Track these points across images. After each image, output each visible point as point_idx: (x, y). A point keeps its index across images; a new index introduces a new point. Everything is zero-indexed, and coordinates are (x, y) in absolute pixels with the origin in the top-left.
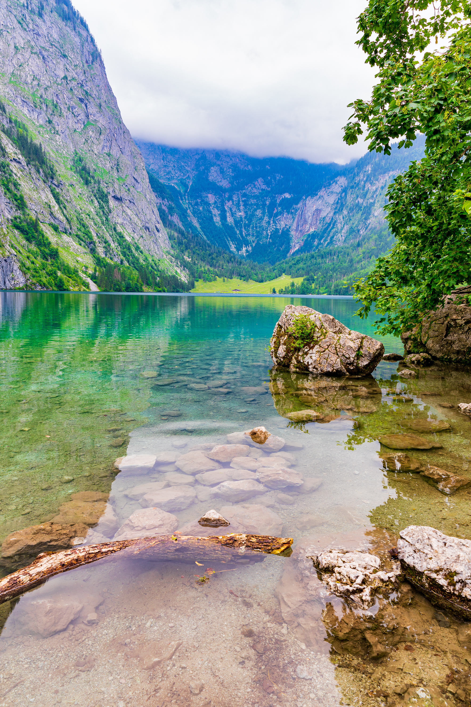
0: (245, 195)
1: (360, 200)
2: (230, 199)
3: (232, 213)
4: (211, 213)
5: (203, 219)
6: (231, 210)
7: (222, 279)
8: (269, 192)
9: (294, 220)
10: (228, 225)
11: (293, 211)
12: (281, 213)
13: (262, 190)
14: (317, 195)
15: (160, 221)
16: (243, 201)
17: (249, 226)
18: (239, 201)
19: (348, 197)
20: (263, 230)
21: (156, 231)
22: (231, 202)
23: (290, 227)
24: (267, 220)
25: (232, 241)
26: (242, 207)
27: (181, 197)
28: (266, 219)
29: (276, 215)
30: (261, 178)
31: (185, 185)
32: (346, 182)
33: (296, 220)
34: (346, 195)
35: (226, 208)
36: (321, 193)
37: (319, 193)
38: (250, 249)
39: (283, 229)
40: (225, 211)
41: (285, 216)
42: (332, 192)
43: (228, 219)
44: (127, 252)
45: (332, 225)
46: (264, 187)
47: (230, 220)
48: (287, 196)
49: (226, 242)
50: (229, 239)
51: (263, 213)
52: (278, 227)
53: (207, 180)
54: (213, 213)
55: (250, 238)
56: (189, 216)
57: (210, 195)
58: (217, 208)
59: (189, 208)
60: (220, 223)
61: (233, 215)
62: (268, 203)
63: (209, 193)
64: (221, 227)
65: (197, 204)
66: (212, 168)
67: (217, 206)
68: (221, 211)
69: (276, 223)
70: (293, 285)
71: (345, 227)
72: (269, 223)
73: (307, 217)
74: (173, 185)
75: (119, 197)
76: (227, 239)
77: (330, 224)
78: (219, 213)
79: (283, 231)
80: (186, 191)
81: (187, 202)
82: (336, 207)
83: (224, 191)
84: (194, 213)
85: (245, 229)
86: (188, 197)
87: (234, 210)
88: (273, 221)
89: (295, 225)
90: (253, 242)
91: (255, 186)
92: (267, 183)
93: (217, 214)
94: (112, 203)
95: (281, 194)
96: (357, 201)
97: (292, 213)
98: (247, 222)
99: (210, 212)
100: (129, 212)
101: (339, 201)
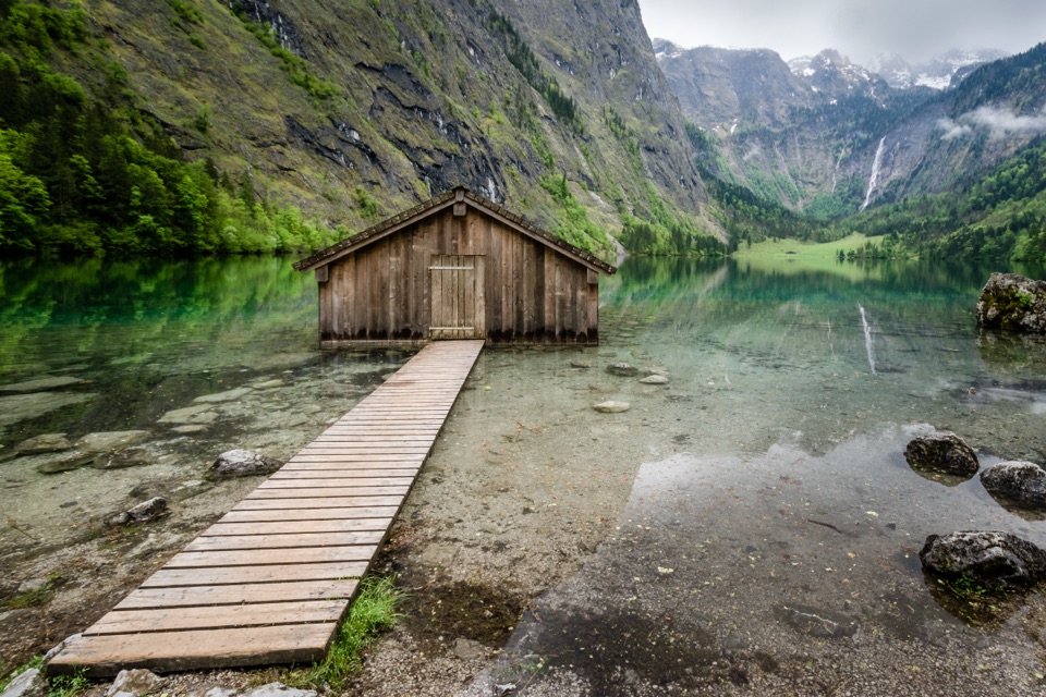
3: (785, 158)
6: (783, 155)
7: (772, 239)
8: (834, 131)
9: (869, 163)
10: (780, 174)
11: (867, 151)
12: (851, 155)
15: (698, 173)
16: (801, 144)
17: (807, 174)
18: (794, 144)
20: (826, 177)
21: (692, 184)
22: (784, 146)
23: (863, 172)
24: (832, 164)
27: (721, 143)
28: (830, 163)
29: (845, 158)
31: (727, 130)
35: (778, 153)
38: (808, 201)
40: (776, 157)
41: (856, 158)
43: (780, 166)
44: (659, 210)
45: (924, 167)
47: (782, 167)
49: (776, 195)
51: (827, 157)
52: (847, 173)
55: (809, 189)
58: (766, 153)
59: (732, 156)
60: (770, 171)
61: (786, 161)
62: (833, 143)
65: (741, 151)
68: (772, 157)
69: (843, 168)
70: (868, 245)
72: (834, 168)
75: (651, 147)
77: (920, 166)
78: (768, 159)
79: (853, 178)
80: (728, 137)
81: (729, 149)
83: (775, 134)
85: (802, 176)
86: (730, 143)
87: (788, 154)
88: (840, 165)
89: (871, 168)
91: (815, 124)
93: (766, 161)
94: (644, 156)
97: (866, 154)
98: (805, 169)
100: (662, 163)
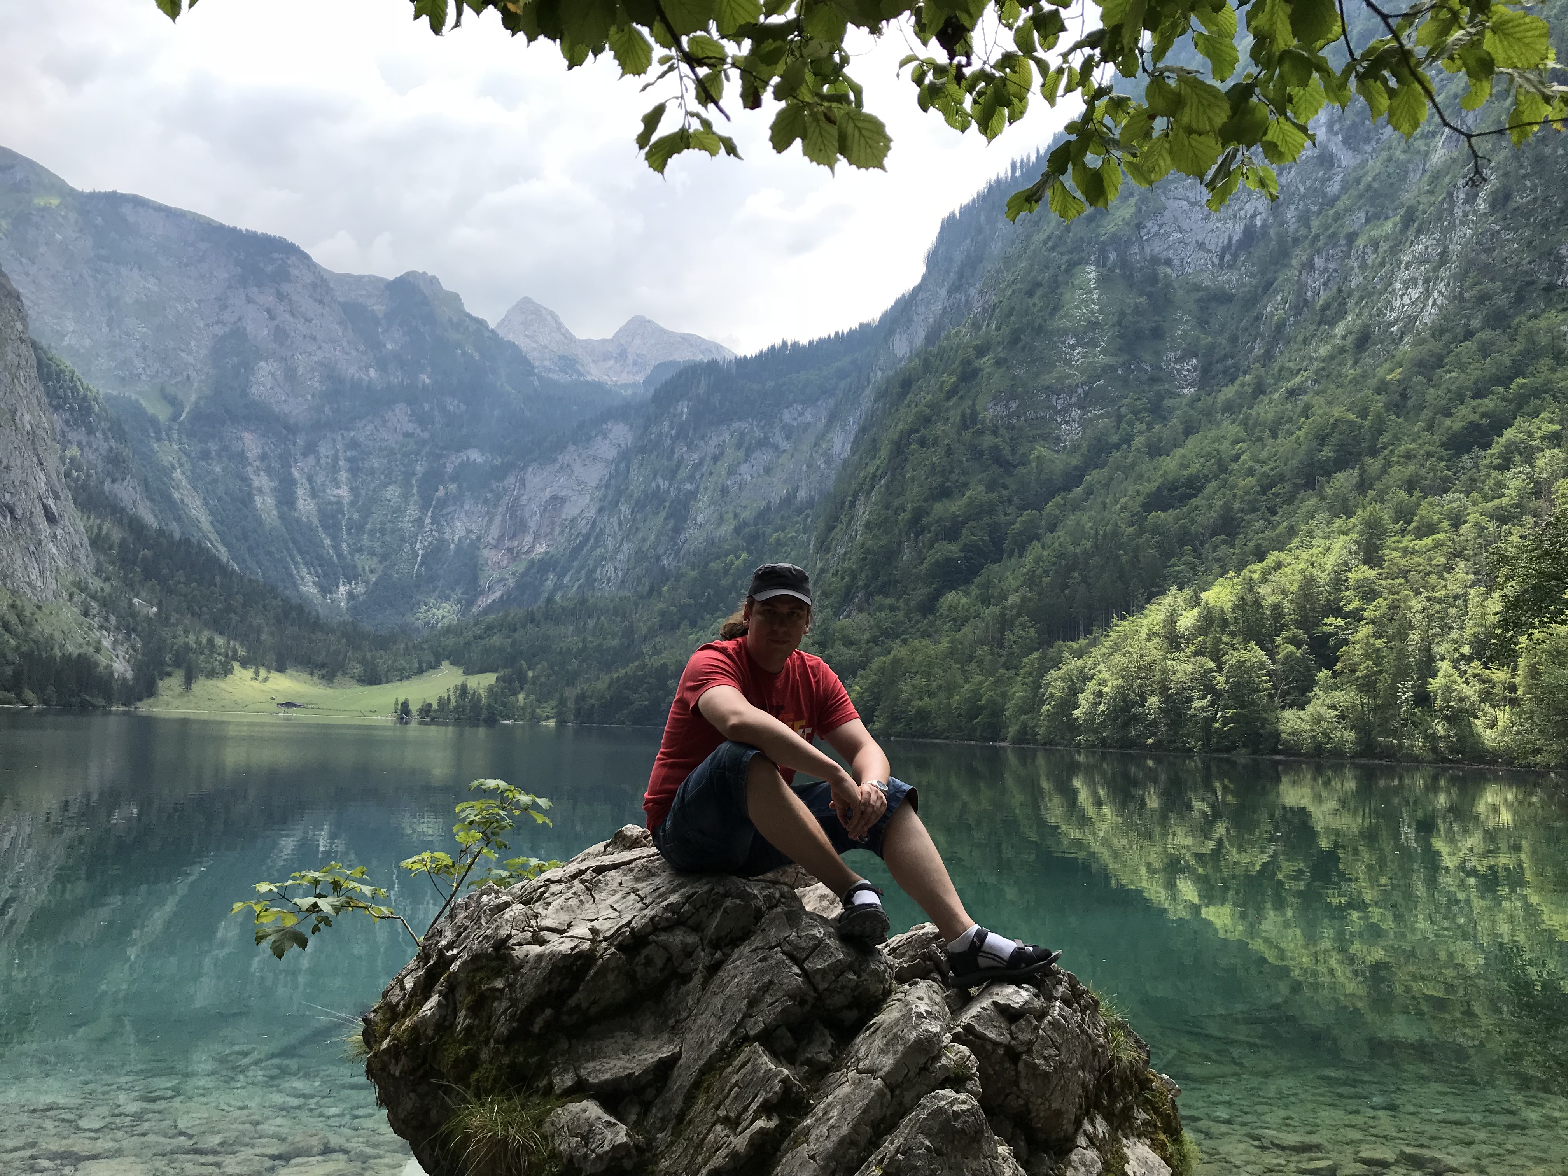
0: (354, 444)
1: (664, 484)
2: (310, 449)
3: (313, 488)
4: (250, 486)
5: (220, 499)
6: (310, 479)
7: (250, 670)
8: (424, 443)
9: (491, 521)
10: (298, 521)
11: (489, 496)
12: (458, 499)
13: (406, 435)
14: (555, 460)
16: (349, 460)
17: (361, 528)
18: (336, 458)
19: (631, 473)
20: (403, 540)
21: (40, 520)
22: (311, 460)
23: (479, 538)
24: (417, 514)
25: (306, 564)
26: (343, 476)
27: (158, 432)
28: (413, 511)
29: (443, 503)
30: (402, 405)
31: (172, 401)
32: (630, 437)
33: (498, 520)
34: (627, 467)
35: (296, 475)
36: (563, 458)
37: (560, 457)
38: (360, 589)
39: (460, 540)
40: (293, 482)
41: (466, 507)
42: (595, 458)
43: (300, 504)
45: (592, 541)
46: (410, 427)
47: (305, 506)
48: (475, 456)
49: (287, 569)
50: (299, 559)
51: (406, 497)
52: (447, 536)
53: (244, 394)
54: (256, 483)
55: (363, 562)
56: (178, 487)
57: (248, 436)
58: (269, 471)
59: (181, 465)
60: (275, 513)
61: (314, 494)
62: (419, 469)
63: (247, 429)
64: (277, 522)
65: (205, 455)
66: (262, 364)
67: (269, 466)
68: (281, 482)
69: (439, 524)
71: (626, 547)
72: (420, 521)
73: (527, 515)
74: (134, 397)
76: (293, 559)
77: (587, 537)
78: (273, 484)
79: (459, 547)
80: (175, 418)
81: (176, 447)
82: (605, 496)
83: (292, 429)
84: (195, 480)
85: (349, 533)
86: (179, 433)
87: (319, 479)
88: (432, 517)
89: (495, 532)
90: (372, 571)
91: (384, 421)
92: (423, 420)
93: (266, 489)
95: (458, 450)
96: (654, 485)
97: (486, 502)
98: (356, 516)
99: (245, 480)
101: (613, 482)
